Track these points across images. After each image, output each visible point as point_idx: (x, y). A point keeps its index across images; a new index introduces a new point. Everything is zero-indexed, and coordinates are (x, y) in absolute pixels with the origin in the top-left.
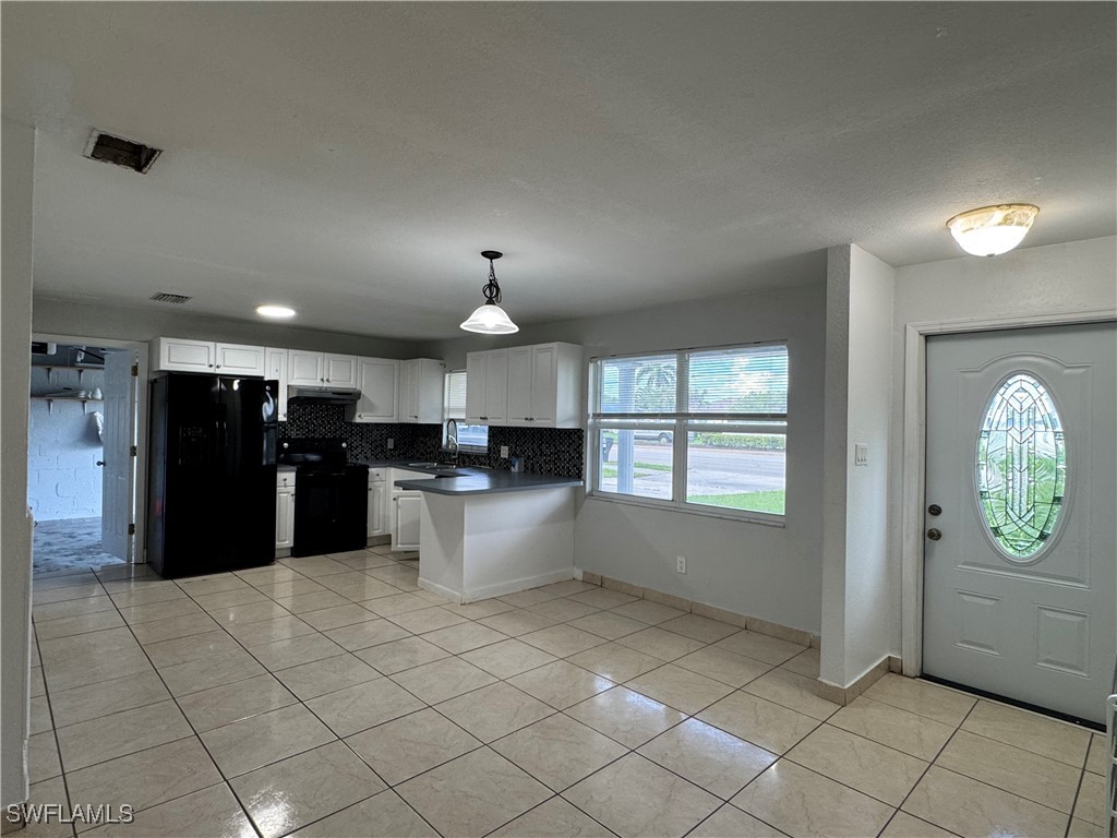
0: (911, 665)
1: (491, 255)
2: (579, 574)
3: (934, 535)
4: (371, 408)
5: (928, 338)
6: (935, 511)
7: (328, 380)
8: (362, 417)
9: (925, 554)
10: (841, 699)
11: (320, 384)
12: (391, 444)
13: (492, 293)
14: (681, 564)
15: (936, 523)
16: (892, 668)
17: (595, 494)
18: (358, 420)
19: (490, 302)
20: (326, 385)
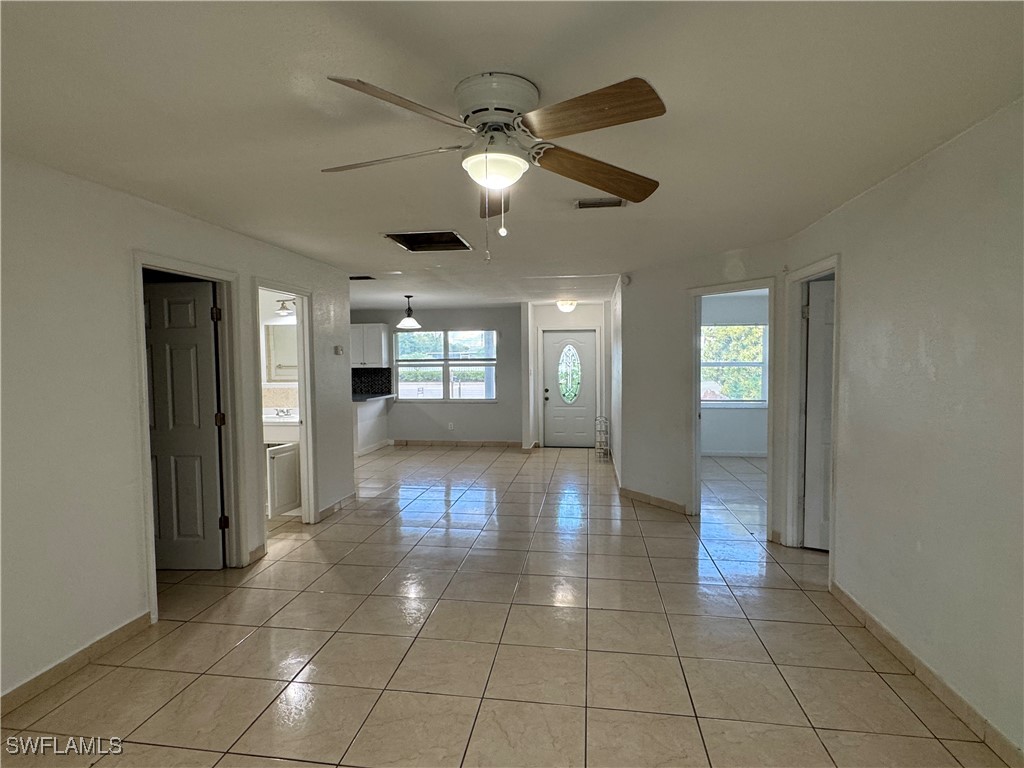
0: (541, 444)
1: (408, 297)
2: (392, 442)
3: (547, 399)
5: (544, 331)
6: (547, 391)
9: (544, 405)
10: (528, 452)
13: (409, 312)
14: (451, 426)
15: (547, 395)
16: (537, 446)
17: (396, 401)
19: (409, 316)
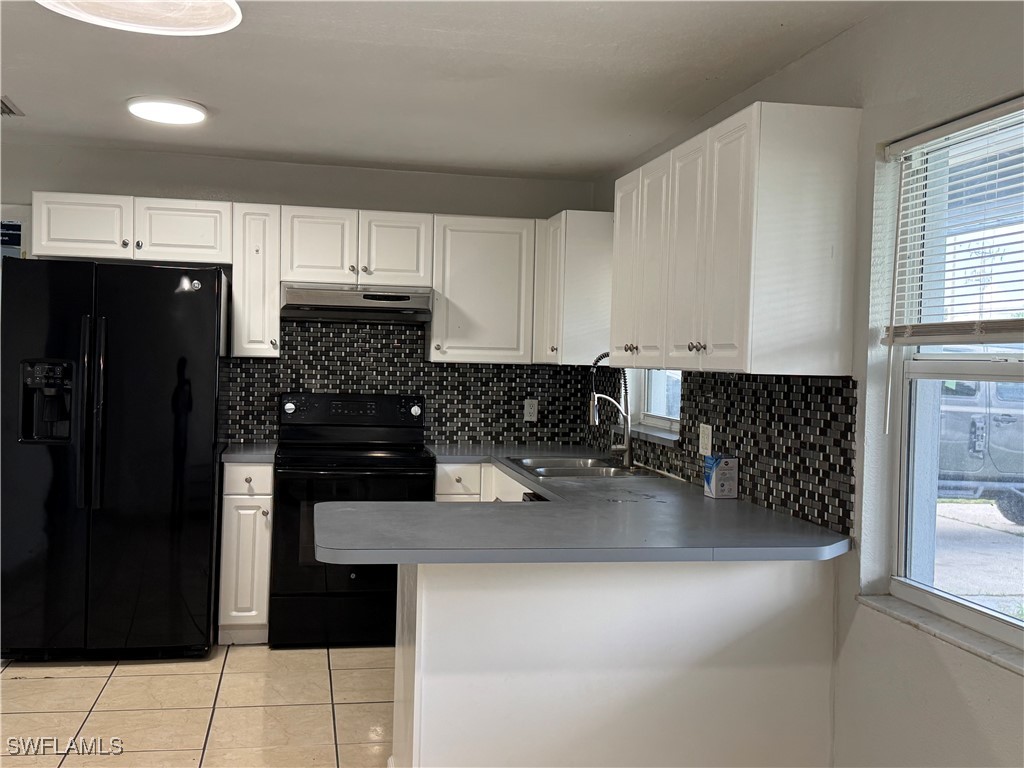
4: (465, 329)
7: (366, 270)
8: (445, 350)
11: (351, 279)
12: (531, 411)
18: (435, 356)
20: (364, 279)
